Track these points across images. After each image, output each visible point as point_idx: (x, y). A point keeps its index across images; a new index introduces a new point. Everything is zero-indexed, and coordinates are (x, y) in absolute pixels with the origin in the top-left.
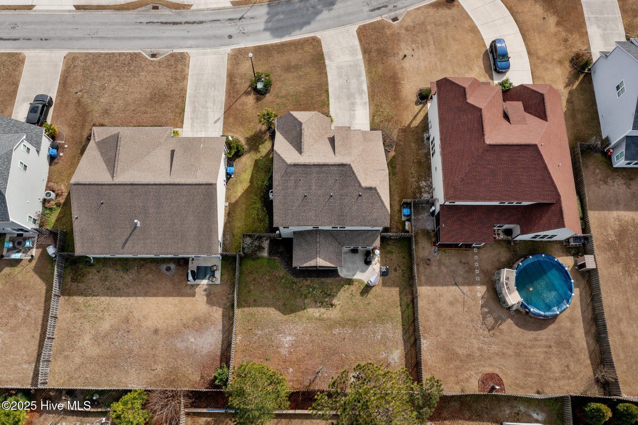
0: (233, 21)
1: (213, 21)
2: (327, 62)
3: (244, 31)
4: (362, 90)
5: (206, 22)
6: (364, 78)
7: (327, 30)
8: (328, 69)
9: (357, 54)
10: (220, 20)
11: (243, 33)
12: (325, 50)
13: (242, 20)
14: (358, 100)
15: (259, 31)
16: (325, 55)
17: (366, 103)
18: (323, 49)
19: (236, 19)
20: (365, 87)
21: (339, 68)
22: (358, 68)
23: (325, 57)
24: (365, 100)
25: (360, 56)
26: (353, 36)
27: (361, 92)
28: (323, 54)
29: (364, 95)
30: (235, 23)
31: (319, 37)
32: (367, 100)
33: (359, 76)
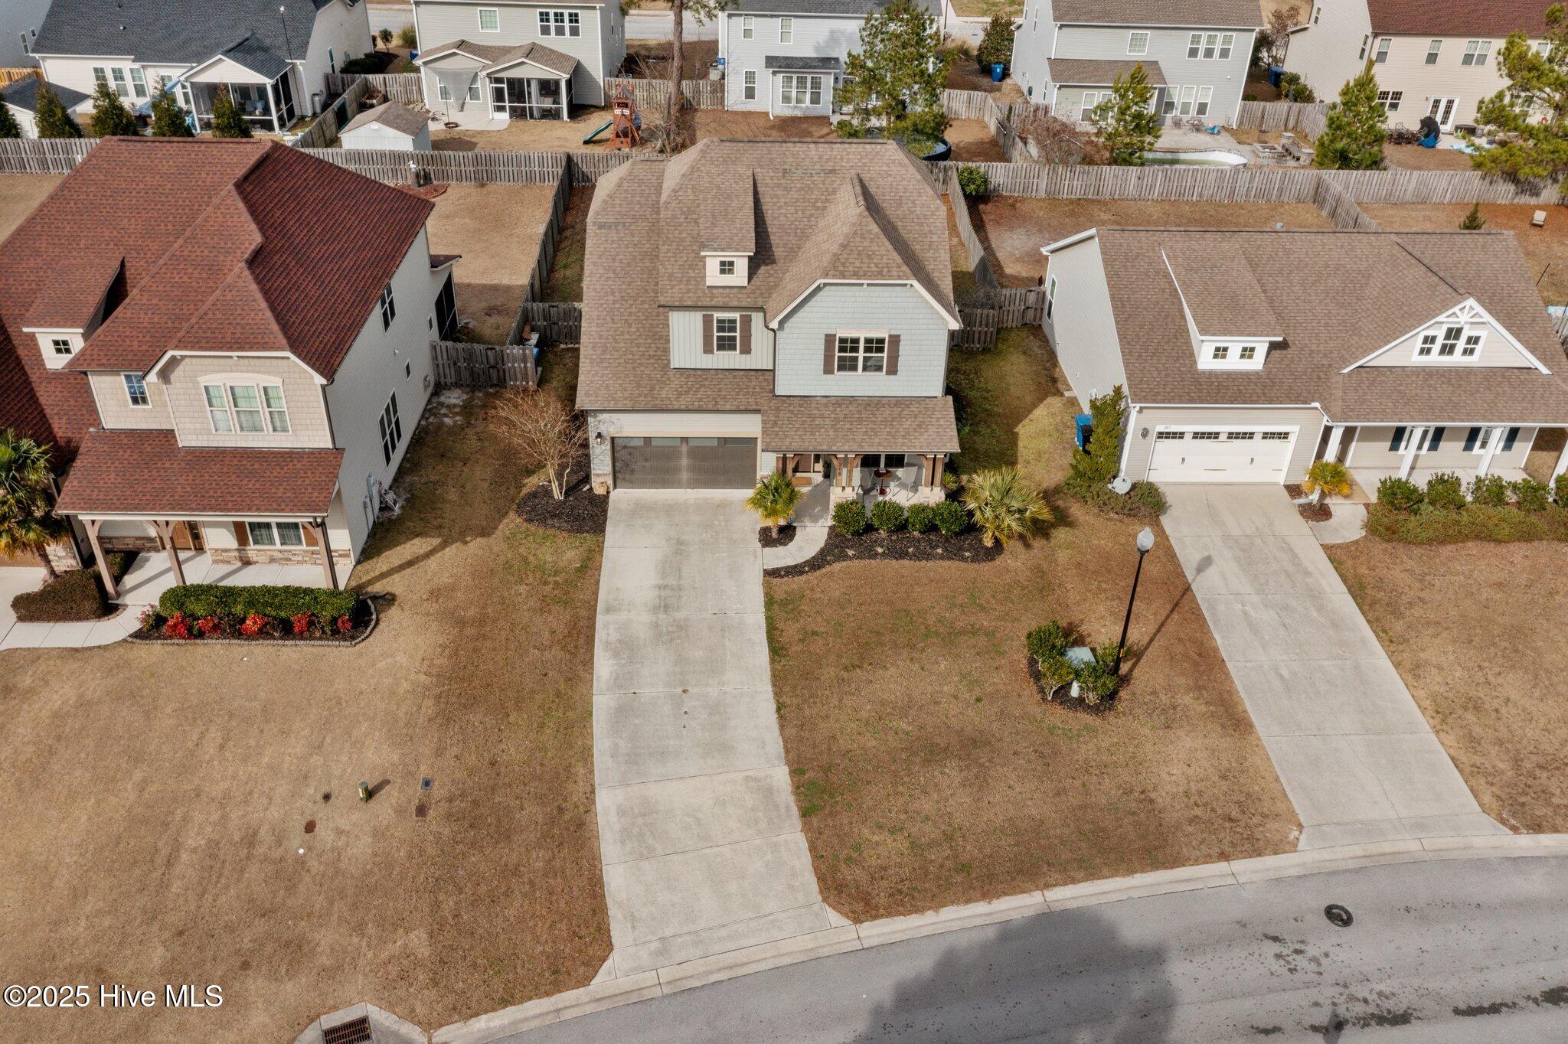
0: (1371, 1009)
1: (1494, 1009)
2: (781, 776)
3: (1276, 948)
4: (616, 654)
5: (1536, 1001)
6: (602, 703)
7: (787, 960)
8: (774, 743)
9: (622, 813)
10: (1457, 1011)
11: (1275, 939)
12: (794, 843)
13: (1322, 1017)
14: (640, 621)
15: (1190, 951)
16: (795, 811)
17: (608, 610)
18: (804, 845)
19: (1365, 1022)
20: (604, 666)
21: (720, 748)
22: (624, 746)
23: (791, 800)
24: (610, 618)
25: (607, 803)
26: (633, 919)
27: (627, 649)
28: (805, 813)
29: (614, 636)
30: (1352, 998)
31: (834, 917)
32: (600, 619)
33: (622, 713)
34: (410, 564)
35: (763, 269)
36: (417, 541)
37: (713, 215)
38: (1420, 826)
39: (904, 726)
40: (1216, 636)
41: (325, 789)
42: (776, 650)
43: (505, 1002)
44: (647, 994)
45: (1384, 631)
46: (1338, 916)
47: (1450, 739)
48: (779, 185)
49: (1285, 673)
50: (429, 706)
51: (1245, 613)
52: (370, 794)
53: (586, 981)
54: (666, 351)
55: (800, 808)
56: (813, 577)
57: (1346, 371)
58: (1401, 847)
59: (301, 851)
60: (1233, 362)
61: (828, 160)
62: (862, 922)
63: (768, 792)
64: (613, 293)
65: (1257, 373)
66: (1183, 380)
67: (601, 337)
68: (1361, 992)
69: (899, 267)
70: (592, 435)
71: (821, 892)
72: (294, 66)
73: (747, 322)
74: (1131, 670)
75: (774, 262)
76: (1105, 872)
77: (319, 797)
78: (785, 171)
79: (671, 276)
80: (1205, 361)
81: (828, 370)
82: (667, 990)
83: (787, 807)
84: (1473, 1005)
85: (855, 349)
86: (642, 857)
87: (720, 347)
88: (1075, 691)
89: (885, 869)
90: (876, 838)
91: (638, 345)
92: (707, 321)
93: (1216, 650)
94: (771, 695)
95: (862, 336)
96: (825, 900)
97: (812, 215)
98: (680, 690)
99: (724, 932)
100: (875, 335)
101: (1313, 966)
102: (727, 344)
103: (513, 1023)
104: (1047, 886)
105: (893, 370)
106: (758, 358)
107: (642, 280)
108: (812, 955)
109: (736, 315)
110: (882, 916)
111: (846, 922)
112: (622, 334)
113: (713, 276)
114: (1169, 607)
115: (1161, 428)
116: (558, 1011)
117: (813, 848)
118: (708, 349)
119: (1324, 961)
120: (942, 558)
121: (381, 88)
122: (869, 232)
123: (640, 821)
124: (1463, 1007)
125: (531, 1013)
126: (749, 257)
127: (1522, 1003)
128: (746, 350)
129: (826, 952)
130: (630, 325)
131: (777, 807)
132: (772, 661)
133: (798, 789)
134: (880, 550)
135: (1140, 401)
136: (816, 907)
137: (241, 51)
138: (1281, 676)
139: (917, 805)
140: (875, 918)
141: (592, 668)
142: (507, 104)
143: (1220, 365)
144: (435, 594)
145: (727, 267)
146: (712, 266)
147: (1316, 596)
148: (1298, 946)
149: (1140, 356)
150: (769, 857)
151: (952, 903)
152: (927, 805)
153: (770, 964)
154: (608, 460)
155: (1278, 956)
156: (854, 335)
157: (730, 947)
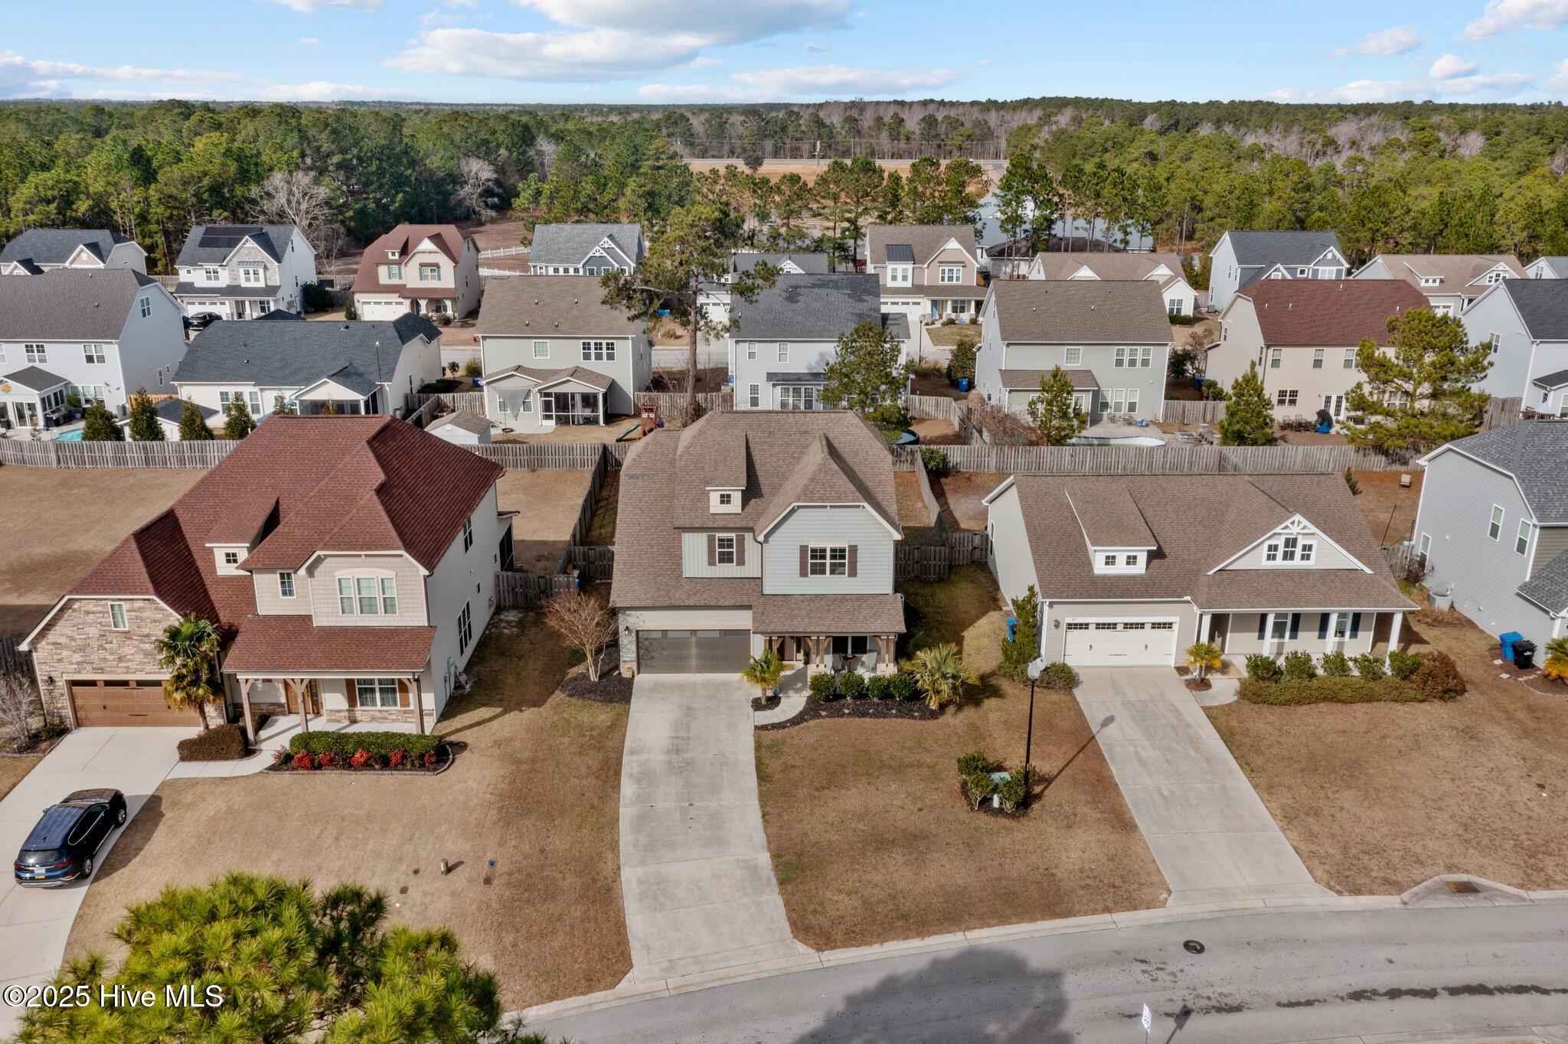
0: (1213, 1003)
1: (1309, 1003)
2: (764, 859)
3: (1144, 967)
4: (638, 781)
5: (1342, 998)
6: (627, 813)
7: (765, 975)
8: (759, 836)
9: (640, 882)
10: (1279, 1004)
11: (1143, 961)
12: (774, 902)
13: (1177, 1008)
14: (657, 759)
15: (1077, 968)
16: (774, 881)
17: (632, 753)
18: (781, 903)
19: (1207, 1011)
20: (628, 789)
21: (716, 840)
22: (643, 840)
23: (772, 875)
24: (634, 758)
25: (630, 876)
26: (649, 949)
27: (646, 777)
28: (782, 883)
29: (636, 769)
30: (1198, 996)
31: (801, 948)
32: (625, 759)
33: (642, 820)
34: (478, 724)
35: (753, 501)
36: (483, 709)
37: (716, 463)
38: (1264, 890)
39: (861, 826)
40: (1113, 769)
41: (415, 867)
42: (763, 776)
43: (551, 998)
44: (659, 995)
45: (1248, 764)
46: (1193, 947)
47: (1294, 835)
48: (765, 443)
49: (1166, 792)
50: (493, 815)
51: (1137, 753)
52: (449, 870)
53: (613, 985)
54: (680, 565)
55: (778, 879)
56: (794, 730)
57: (1211, 573)
58: (1248, 904)
59: (398, 905)
60: (1121, 568)
61: (803, 424)
62: (823, 951)
63: (753, 870)
64: (639, 524)
65: (1141, 576)
66: (1083, 581)
67: (629, 556)
68: (1208, 992)
69: (853, 493)
70: (621, 628)
71: (792, 932)
72: (382, 386)
73: (741, 541)
74: (1043, 791)
75: (761, 496)
76: (1014, 920)
77: (410, 872)
78: (770, 433)
79: (683, 507)
80: (1100, 568)
81: (803, 574)
82: (672, 992)
83: (768, 879)
84: (1293, 1000)
85: (824, 557)
86: (656, 910)
87: (721, 561)
88: (996, 803)
89: (842, 917)
90: (836, 898)
91: (658, 561)
92: (711, 540)
93: (1111, 777)
94: (758, 807)
95: (828, 546)
96: (795, 937)
97: (790, 463)
98: (686, 804)
99: (717, 957)
100: (838, 545)
101: (1171, 978)
102: (726, 558)
103: (557, 1012)
104: (968, 929)
105: (853, 573)
106: (750, 569)
107: (662, 515)
108: (784, 972)
109: (733, 535)
110: (839, 947)
111: (811, 951)
112: (646, 553)
113: (715, 505)
114: (1076, 750)
115: (1069, 620)
116: (591, 1005)
117: (787, 904)
118: (711, 563)
119: (1179, 974)
120: (896, 716)
121: (451, 405)
122: (831, 469)
123: (655, 887)
124: (1284, 1001)
125: (571, 1006)
126: (743, 491)
127: (1330, 999)
128: (741, 562)
129: (795, 969)
130: (652, 547)
131: (760, 878)
132: (760, 785)
133: (776, 868)
134: (847, 711)
135: (1049, 597)
136: (788, 942)
137: (343, 375)
138: (1162, 795)
139: (869, 877)
140: (833, 948)
141: (619, 791)
142: (554, 413)
143: (1110, 570)
144: (498, 743)
145: (725, 499)
146: (714, 498)
147: (1194, 742)
148: (1160, 966)
149: (1049, 565)
150: (753, 910)
151: (894, 939)
152: (877, 878)
153: (752, 977)
154: (634, 648)
155: (1144, 972)
156: (821, 545)
157: (721, 965)
